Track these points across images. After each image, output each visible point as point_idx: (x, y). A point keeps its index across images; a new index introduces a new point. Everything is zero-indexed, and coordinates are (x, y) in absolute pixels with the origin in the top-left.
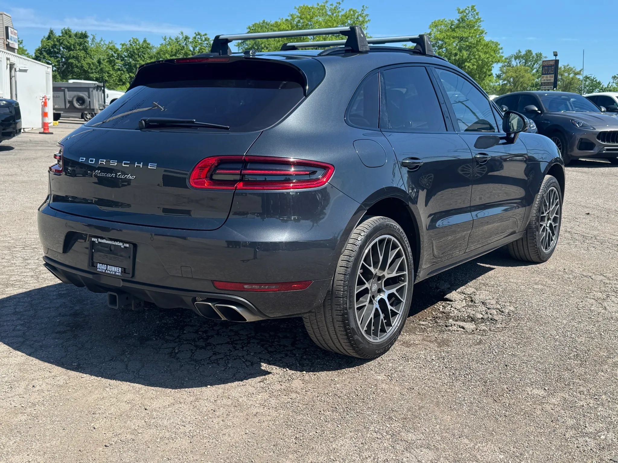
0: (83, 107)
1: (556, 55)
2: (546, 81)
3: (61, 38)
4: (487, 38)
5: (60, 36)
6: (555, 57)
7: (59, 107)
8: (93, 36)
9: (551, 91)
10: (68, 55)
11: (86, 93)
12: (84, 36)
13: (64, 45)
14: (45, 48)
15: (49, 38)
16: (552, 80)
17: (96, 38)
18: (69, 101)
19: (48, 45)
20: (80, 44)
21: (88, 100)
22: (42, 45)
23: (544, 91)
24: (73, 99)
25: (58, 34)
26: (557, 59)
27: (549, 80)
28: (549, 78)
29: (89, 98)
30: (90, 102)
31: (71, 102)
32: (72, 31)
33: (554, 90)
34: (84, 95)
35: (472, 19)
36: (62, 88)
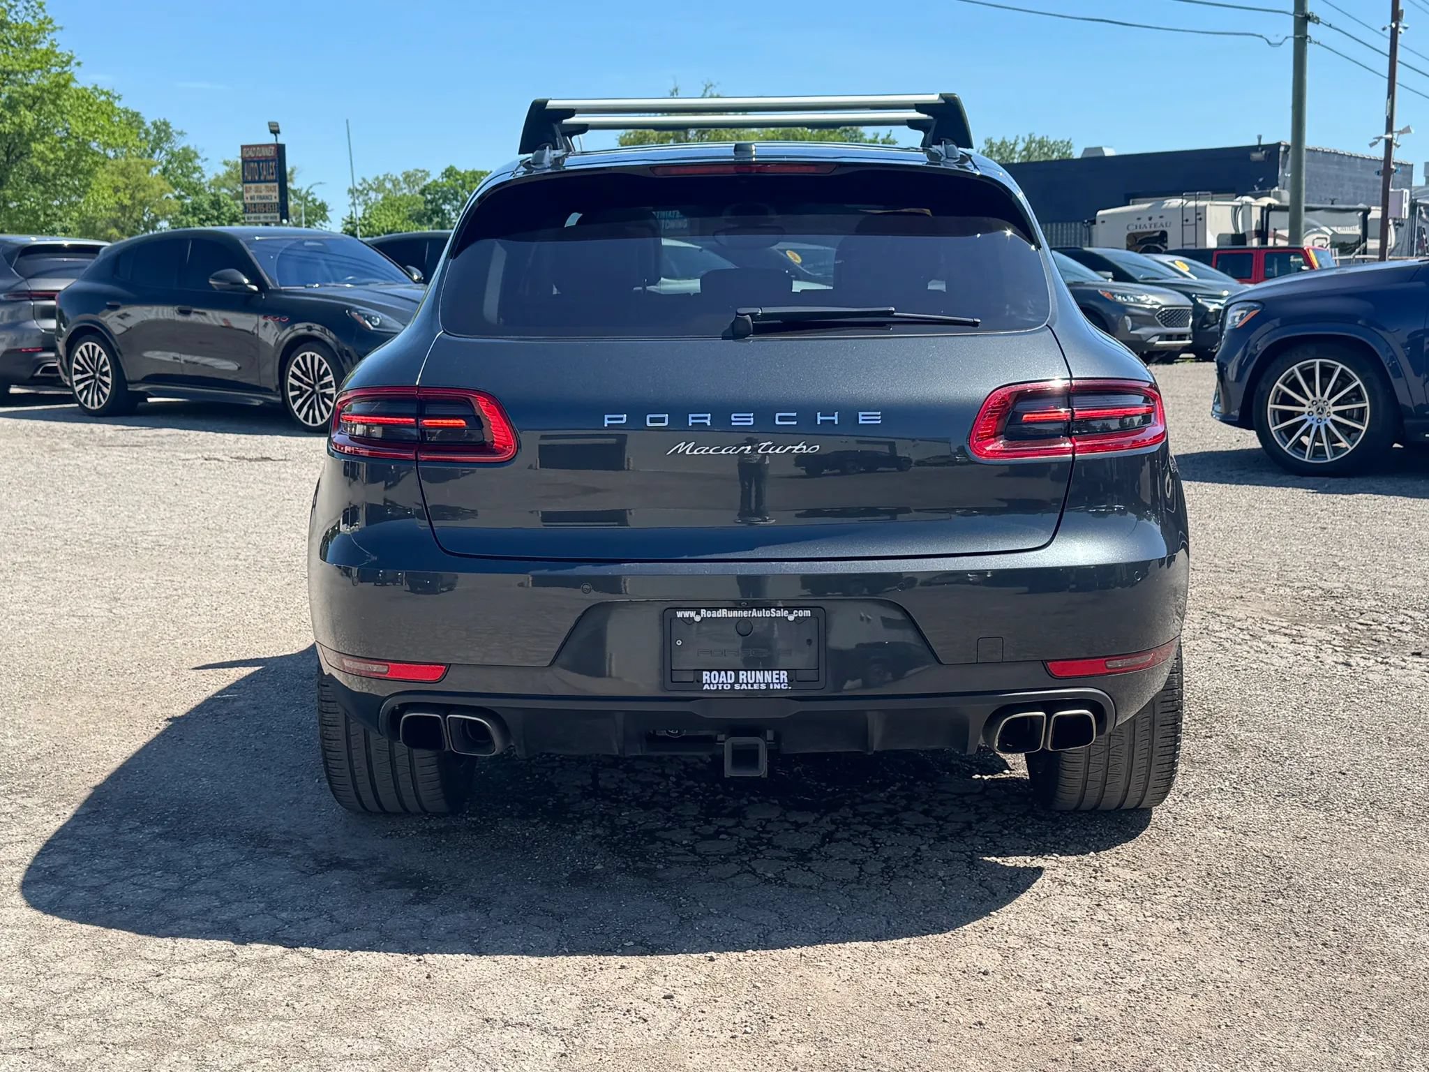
1: (275, 132)
2: (257, 201)
4: (84, 79)
6: (273, 135)
9: (273, 227)
16: (275, 197)
23: (253, 227)
26: (280, 141)
27: (267, 198)
28: (264, 193)
33: (283, 225)
35: (30, 19)
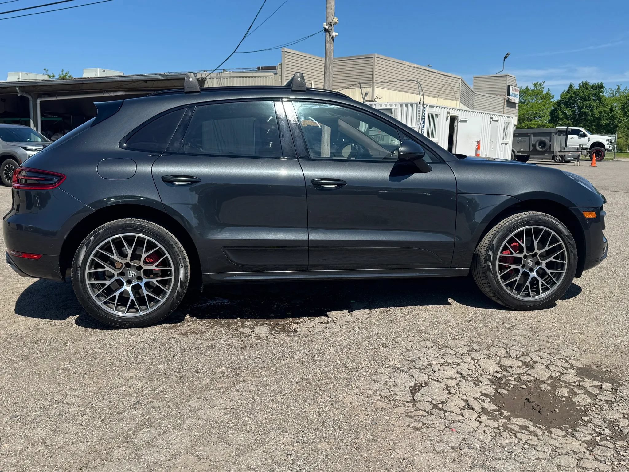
0: (544, 149)
3: (578, 90)
5: (577, 89)
7: (524, 151)
8: (618, 86)
10: (582, 105)
11: (549, 138)
12: (600, 87)
13: (579, 97)
14: (563, 101)
15: (568, 92)
17: (621, 88)
18: (532, 145)
19: (566, 98)
20: (595, 95)
21: (549, 143)
22: (561, 97)
24: (536, 143)
25: (576, 87)
29: (550, 141)
30: (550, 145)
31: (534, 146)
32: (590, 84)
34: (546, 139)
36: (529, 134)
